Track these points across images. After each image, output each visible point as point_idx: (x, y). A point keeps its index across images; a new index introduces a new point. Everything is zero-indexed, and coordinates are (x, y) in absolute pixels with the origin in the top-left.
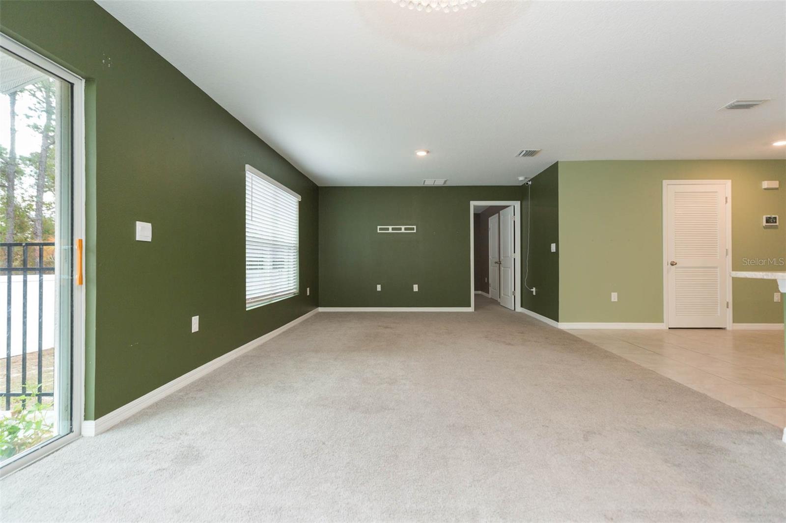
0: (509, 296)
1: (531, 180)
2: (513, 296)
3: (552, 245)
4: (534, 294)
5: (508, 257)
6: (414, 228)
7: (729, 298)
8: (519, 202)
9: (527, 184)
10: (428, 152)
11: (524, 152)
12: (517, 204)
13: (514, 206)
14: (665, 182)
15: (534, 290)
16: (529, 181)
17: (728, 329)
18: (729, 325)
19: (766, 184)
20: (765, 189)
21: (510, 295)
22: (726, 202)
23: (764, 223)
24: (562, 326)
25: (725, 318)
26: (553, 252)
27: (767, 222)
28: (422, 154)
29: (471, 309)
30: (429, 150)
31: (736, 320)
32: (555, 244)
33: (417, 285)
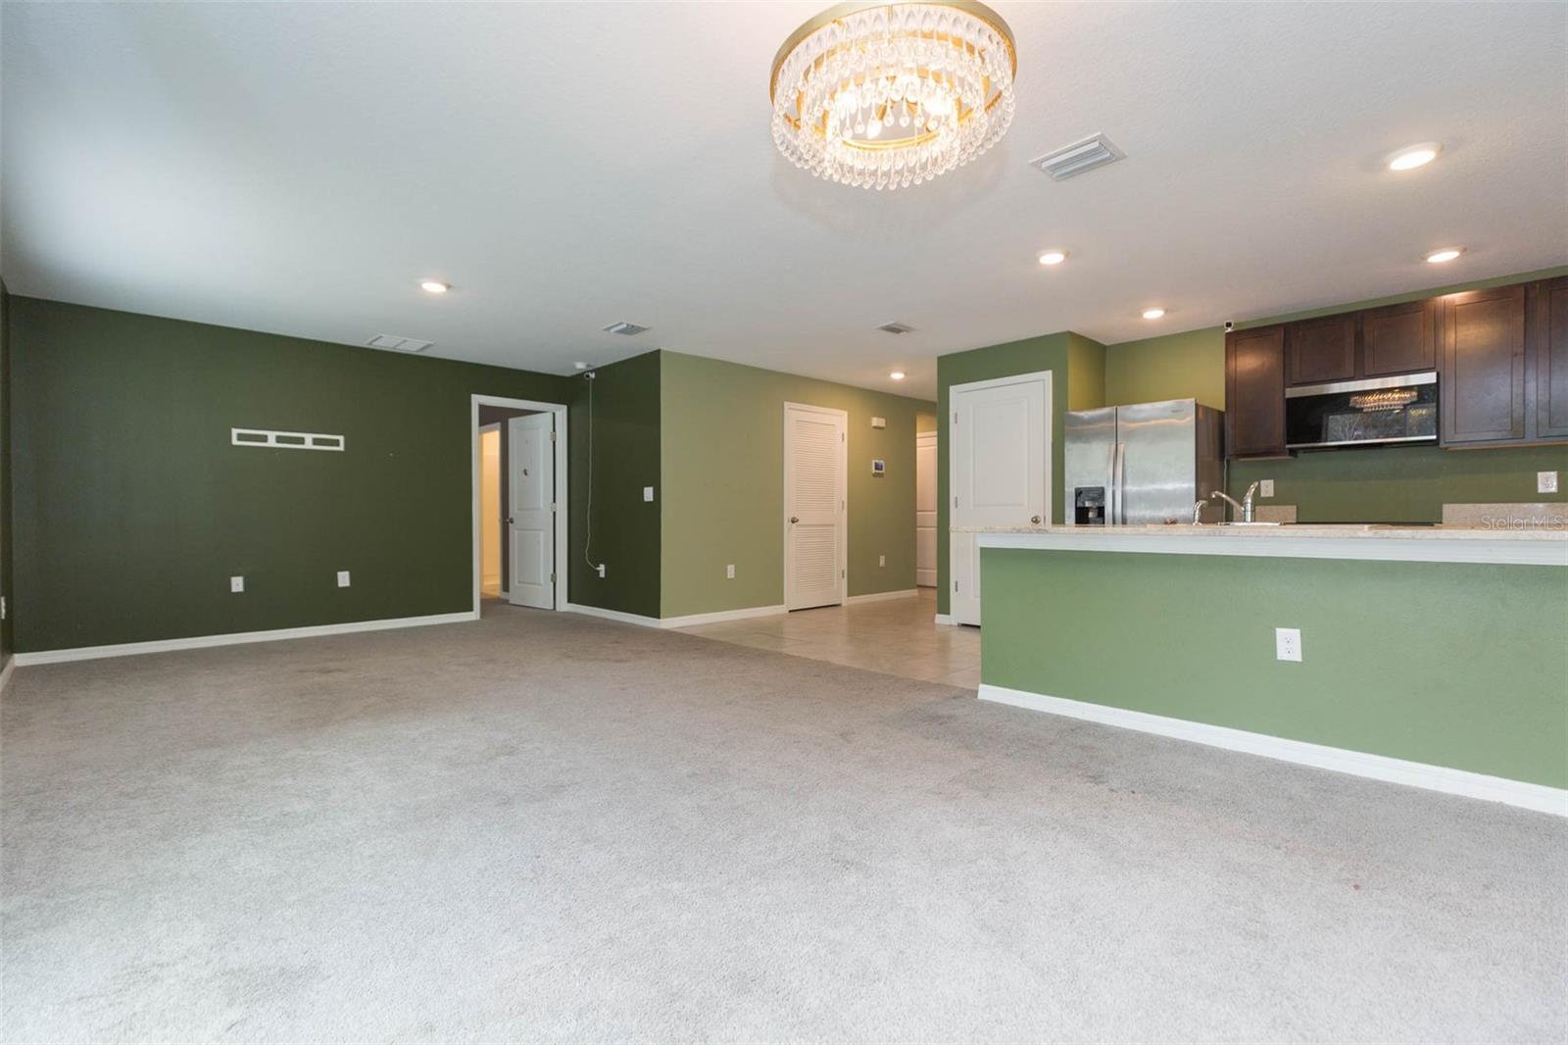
0: (539, 584)
1: (596, 371)
2: (552, 584)
3: (646, 489)
4: (602, 575)
5: (539, 509)
6: (338, 441)
7: (845, 566)
8: (565, 407)
9: (588, 376)
10: (449, 287)
11: (625, 326)
12: (561, 411)
13: (554, 414)
14: (787, 405)
15: (602, 568)
16: (591, 371)
17: (843, 605)
18: (845, 600)
19: (876, 421)
20: (875, 427)
21: (542, 582)
22: (843, 439)
23: (874, 471)
24: (666, 623)
25: (839, 591)
26: (648, 502)
27: (876, 469)
28: (434, 288)
29: (473, 616)
30: (451, 284)
31: (850, 593)
32: (651, 489)
33: (347, 573)
